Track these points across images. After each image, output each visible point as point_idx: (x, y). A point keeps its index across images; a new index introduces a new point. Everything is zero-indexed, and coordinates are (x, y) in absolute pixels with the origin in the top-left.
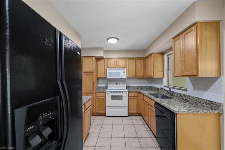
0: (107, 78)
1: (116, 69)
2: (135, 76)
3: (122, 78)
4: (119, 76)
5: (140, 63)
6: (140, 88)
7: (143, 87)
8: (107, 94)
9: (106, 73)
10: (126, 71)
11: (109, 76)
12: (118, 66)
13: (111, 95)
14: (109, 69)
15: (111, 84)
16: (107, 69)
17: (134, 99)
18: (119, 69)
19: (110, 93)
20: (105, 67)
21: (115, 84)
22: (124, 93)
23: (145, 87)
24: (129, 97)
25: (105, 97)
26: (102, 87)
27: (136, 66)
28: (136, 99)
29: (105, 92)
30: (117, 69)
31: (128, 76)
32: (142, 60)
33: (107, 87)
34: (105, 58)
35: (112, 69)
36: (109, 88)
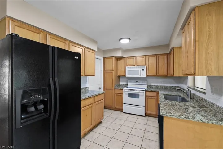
0: (126, 76)
1: (134, 68)
2: (156, 75)
3: (141, 76)
4: (138, 74)
5: (163, 60)
6: (163, 88)
7: (168, 86)
8: (124, 91)
9: (125, 71)
10: (145, 69)
11: (128, 74)
12: (137, 65)
13: (127, 93)
14: (128, 68)
15: (131, 82)
16: (127, 67)
17: (152, 99)
18: (138, 67)
19: (127, 90)
20: (125, 66)
21: (135, 82)
22: (141, 92)
23: (171, 87)
24: (146, 96)
25: (123, 94)
26: (123, 84)
27: (157, 64)
28: (155, 99)
29: (123, 90)
30: (136, 67)
31: (147, 75)
32: (165, 57)
33: (127, 85)
34: (125, 57)
35: (130, 68)
36: (129, 86)
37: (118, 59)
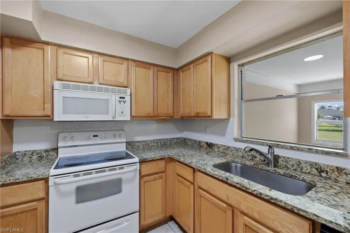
0: (56, 119)
1: (93, 89)
2: (152, 115)
3: (117, 119)
5: (165, 82)
6: (159, 144)
7: (167, 140)
9: (49, 97)
10: (128, 99)
11: (64, 112)
12: (102, 81)
14: (65, 87)
15: (72, 139)
16: (57, 84)
18: (107, 91)
19: (71, 179)
20: (48, 77)
21: (89, 139)
22: (127, 169)
23: (171, 140)
25: (46, 199)
26: (33, 152)
27: (155, 89)
28: (161, 178)
29: (46, 180)
30: (100, 90)
31: (133, 114)
33: (56, 150)
34: (47, 43)
36: (63, 154)
37: (7, 41)
